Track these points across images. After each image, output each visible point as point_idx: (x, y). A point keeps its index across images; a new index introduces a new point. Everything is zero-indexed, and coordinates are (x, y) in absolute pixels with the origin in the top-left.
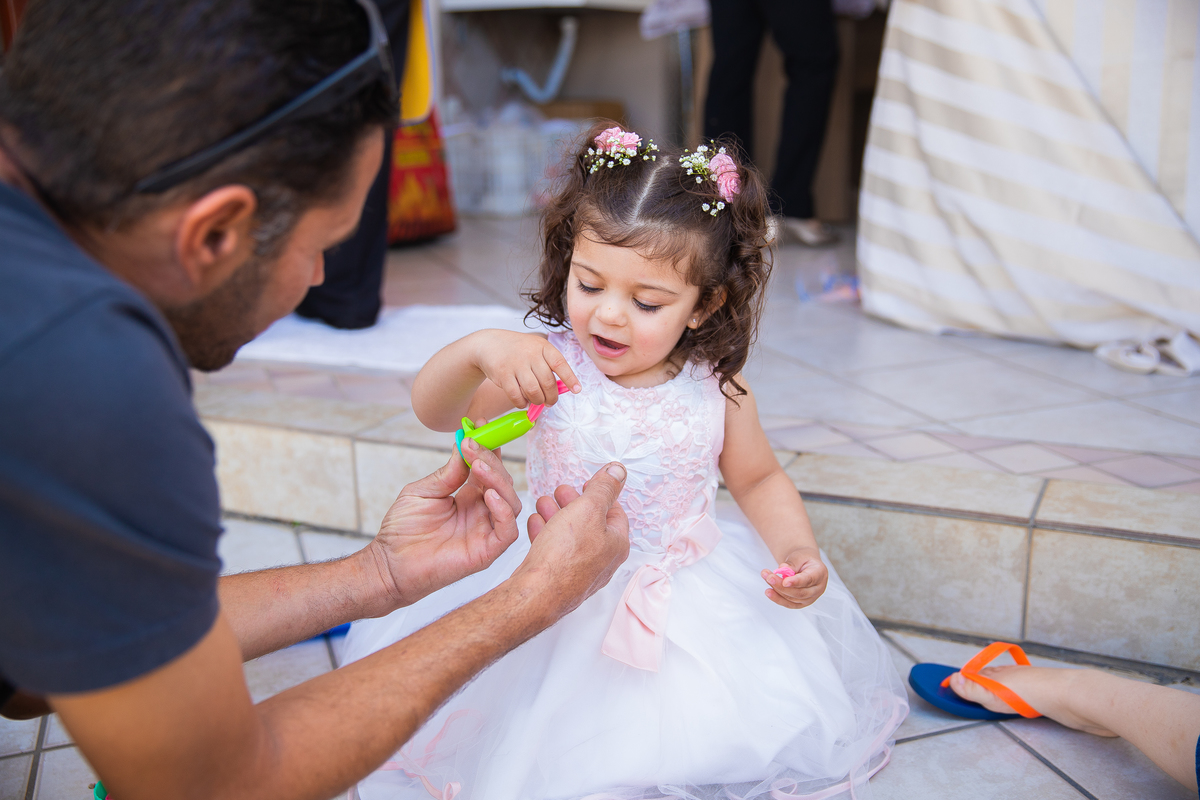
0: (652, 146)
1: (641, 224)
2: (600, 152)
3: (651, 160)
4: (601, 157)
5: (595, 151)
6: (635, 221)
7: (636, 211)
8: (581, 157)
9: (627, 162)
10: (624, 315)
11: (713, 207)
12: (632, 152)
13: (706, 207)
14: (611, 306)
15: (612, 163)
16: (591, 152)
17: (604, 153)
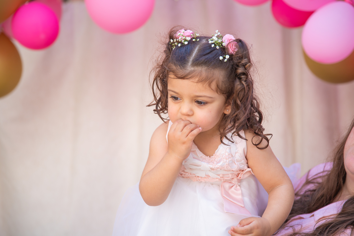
0: (197, 34)
1: (192, 69)
2: (175, 40)
3: (196, 41)
4: (176, 42)
5: (173, 40)
6: (189, 68)
7: (190, 64)
8: (168, 44)
9: (186, 43)
10: (191, 110)
11: (224, 58)
12: (189, 39)
13: (221, 58)
14: (185, 106)
15: (180, 44)
16: (172, 41)
17: (177, 41)
